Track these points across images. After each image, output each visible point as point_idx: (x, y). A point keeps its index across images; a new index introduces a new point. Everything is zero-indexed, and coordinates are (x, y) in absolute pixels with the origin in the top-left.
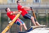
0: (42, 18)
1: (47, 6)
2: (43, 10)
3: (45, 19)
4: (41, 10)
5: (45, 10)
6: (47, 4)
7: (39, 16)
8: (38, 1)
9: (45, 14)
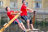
0: (40, 22)
1: (45, 12)
2: (41, 15)
3: (42, 24)
4: (39, 15)
5: (42, 15)
6: (45, 10)
7: (36, 21)
8: (39, 7)
9: (42, 19)
